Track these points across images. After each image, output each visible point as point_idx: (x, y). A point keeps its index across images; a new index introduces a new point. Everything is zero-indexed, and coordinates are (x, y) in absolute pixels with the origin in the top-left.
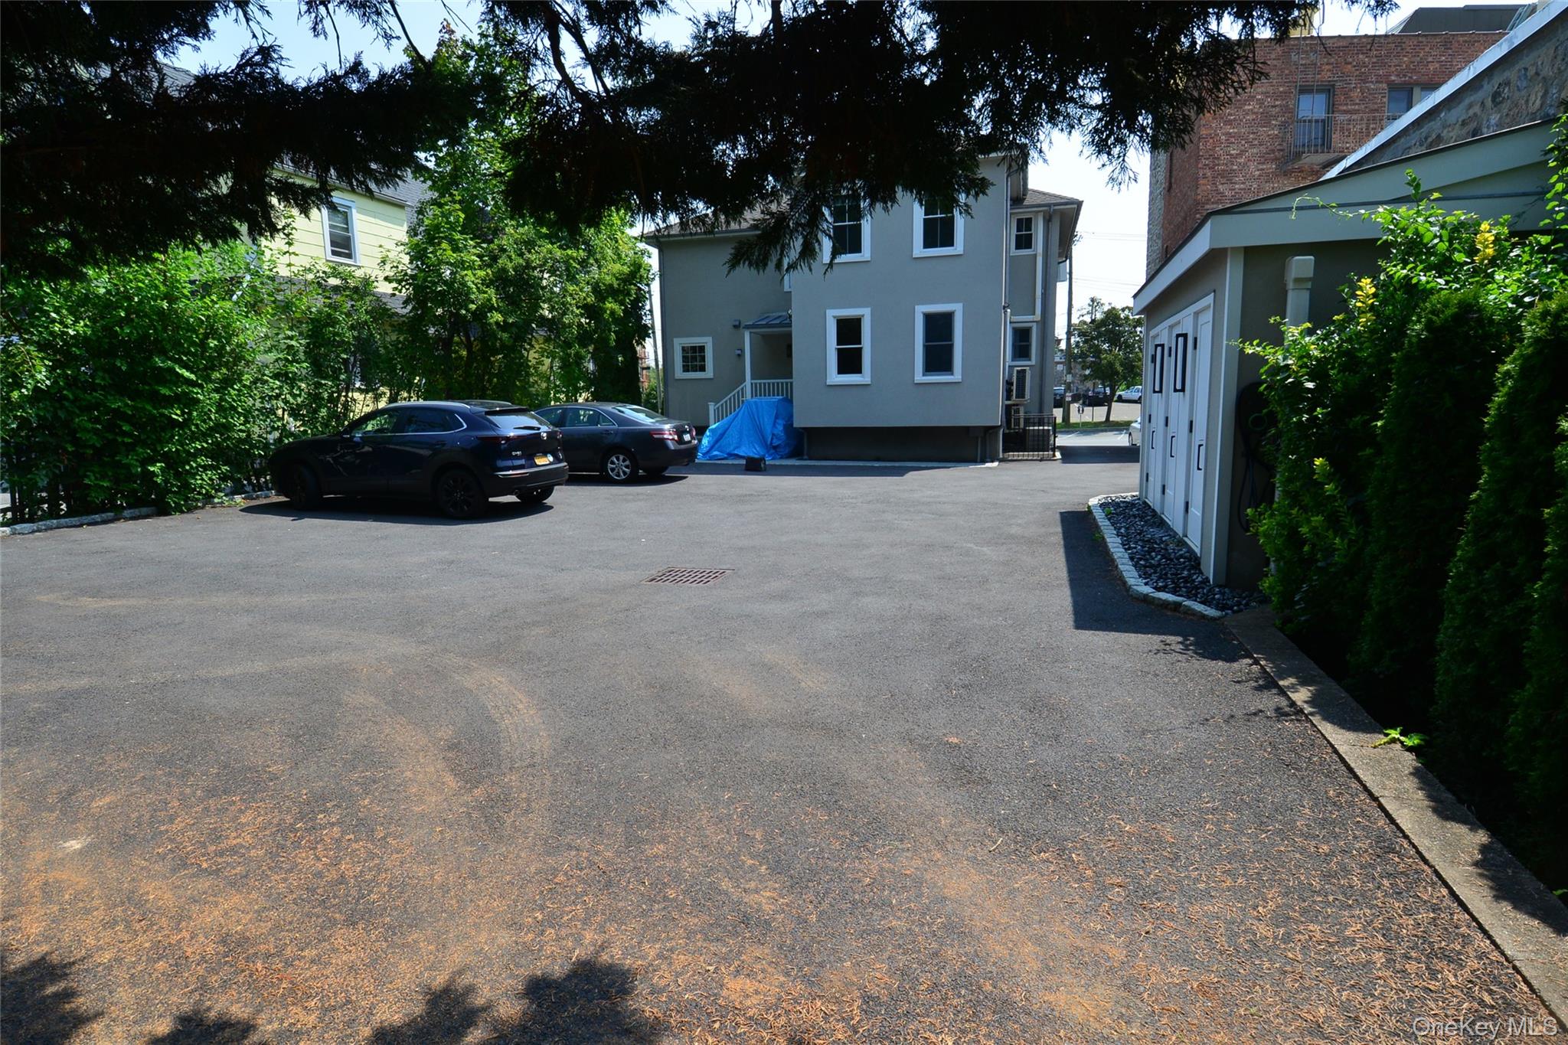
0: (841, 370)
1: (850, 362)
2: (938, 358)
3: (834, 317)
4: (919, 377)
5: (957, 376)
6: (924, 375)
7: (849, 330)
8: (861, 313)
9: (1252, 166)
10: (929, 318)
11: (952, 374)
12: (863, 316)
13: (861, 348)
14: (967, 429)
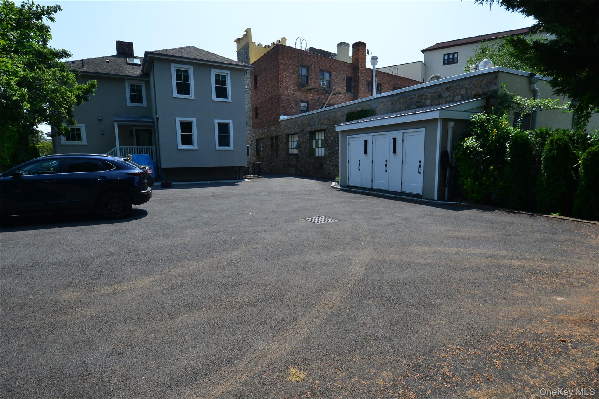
0: (183, 143)
1: (187, 140)
2: (224, 140)
3: (179, 121)
4: (217, 147)
5: (232, 148)
6: (219, 147)
7: (186, 127)
8: (192, 120)
9: (292, 86)
10: (220, 125)
11: (230, 147)
12: (193, 121)
13: (192, 135)
14: (233, 168)
